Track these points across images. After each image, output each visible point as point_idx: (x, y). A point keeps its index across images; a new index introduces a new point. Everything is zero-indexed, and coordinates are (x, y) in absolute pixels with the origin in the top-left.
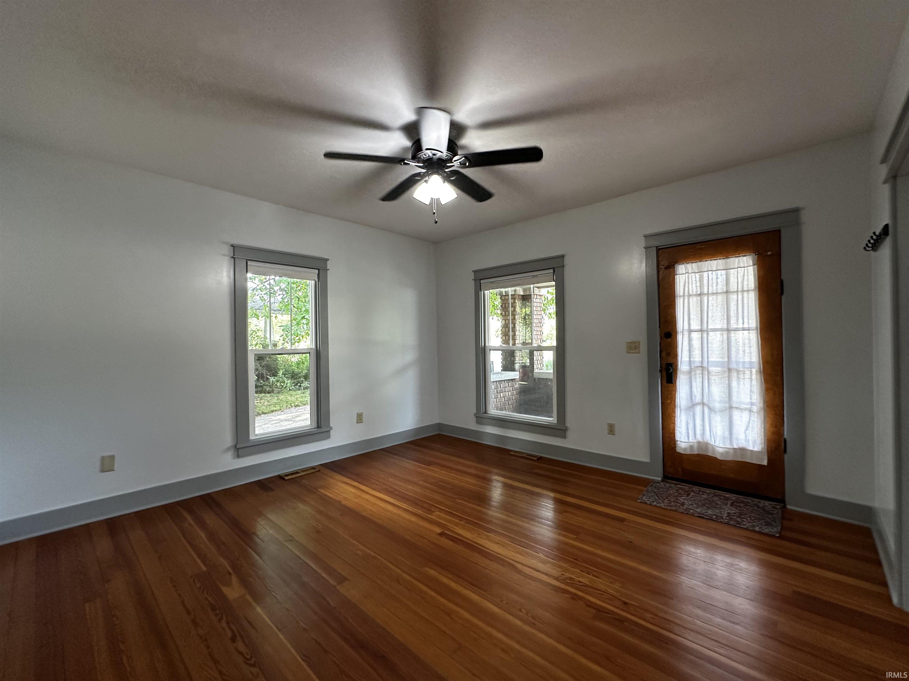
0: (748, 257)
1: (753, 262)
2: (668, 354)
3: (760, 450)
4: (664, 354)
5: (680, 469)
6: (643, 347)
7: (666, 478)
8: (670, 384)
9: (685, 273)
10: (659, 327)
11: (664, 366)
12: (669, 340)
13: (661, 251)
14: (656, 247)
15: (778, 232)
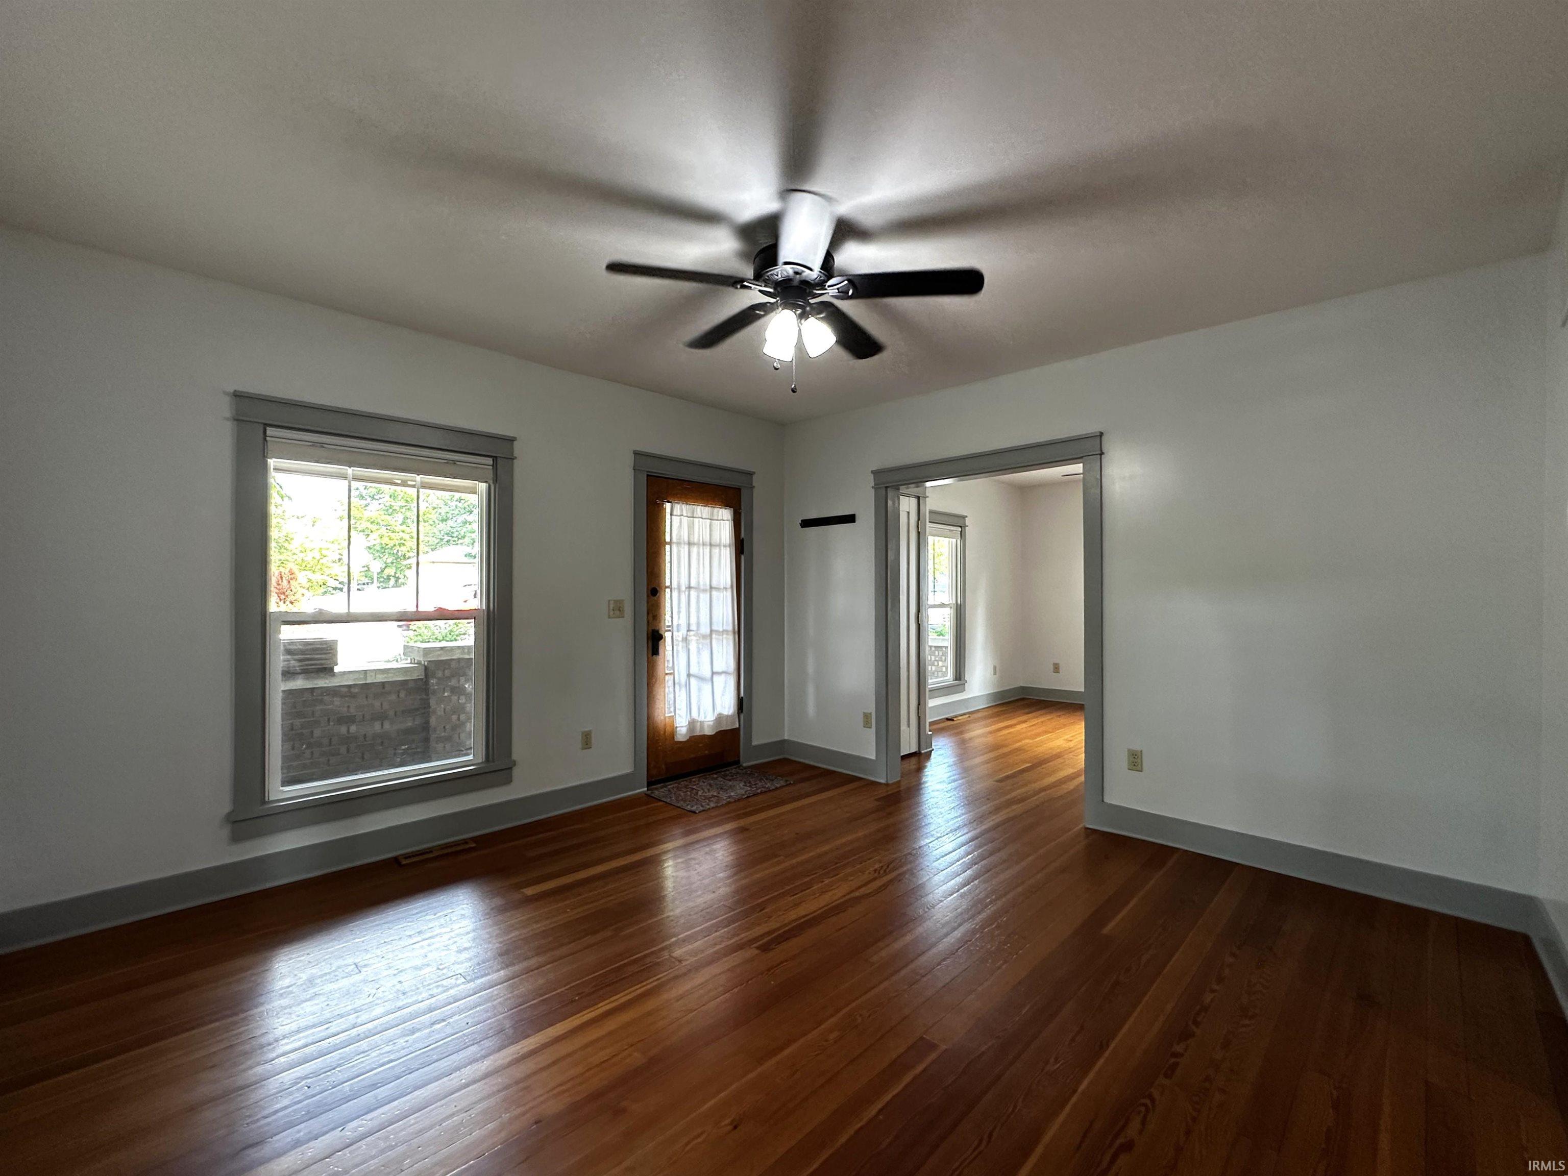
0: (728, 511)
1: (731, 517)
2: (654, 617)
3: (732, 712)
4: (651, 619)
6: (629, 609)
7: (650, 784)
8: (654, 656)
10: (646, 582)
11: (650, 632)
12: (655, 598)
13: (653, 479)
14: (648, 472)
15: (739, 489)
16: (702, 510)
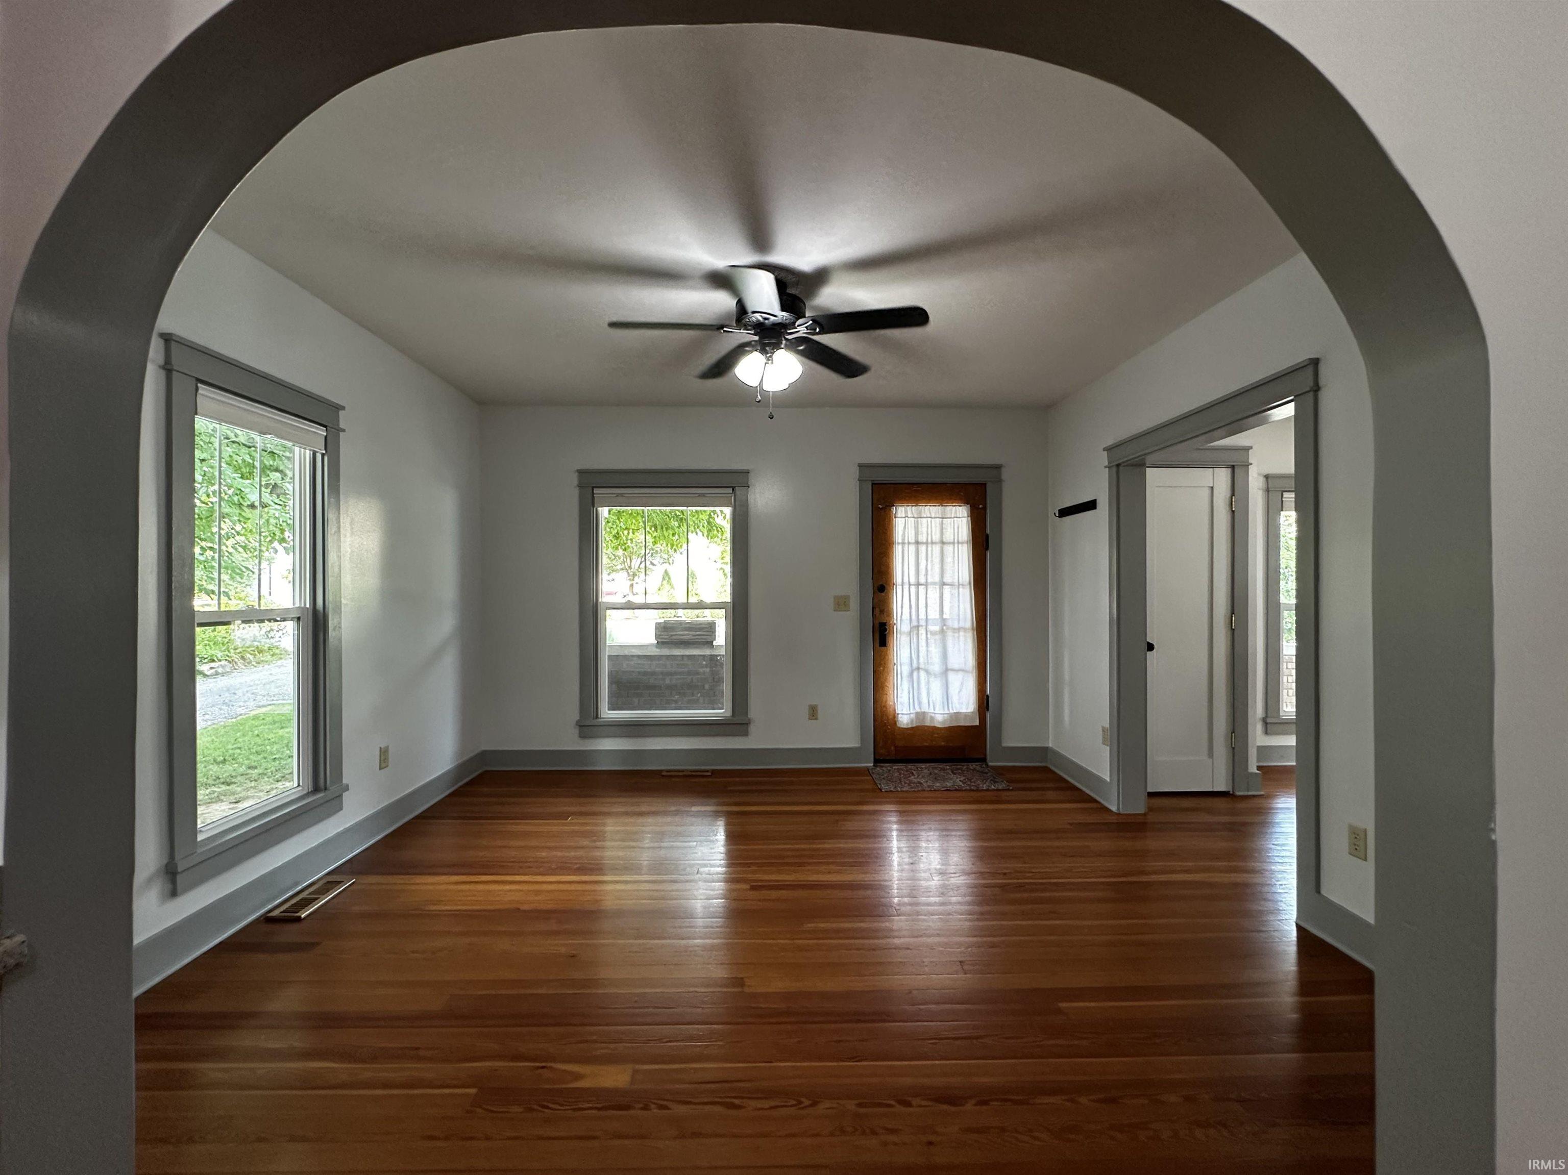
0: (964, 507)
1: (968, 514)
2: (882, 612)
3: (972, 710)
4: (877, 611)
5: (893, 748)
6: (854, 604)
7: (877, 761)
8: (883, 648)
9: (904, 516)
10: (872, 579)
11: (877, 626)
12: (883, 594)
13: (877, 486)
14: (872, 481)
15: (984, 485)
16: (931, 510)
